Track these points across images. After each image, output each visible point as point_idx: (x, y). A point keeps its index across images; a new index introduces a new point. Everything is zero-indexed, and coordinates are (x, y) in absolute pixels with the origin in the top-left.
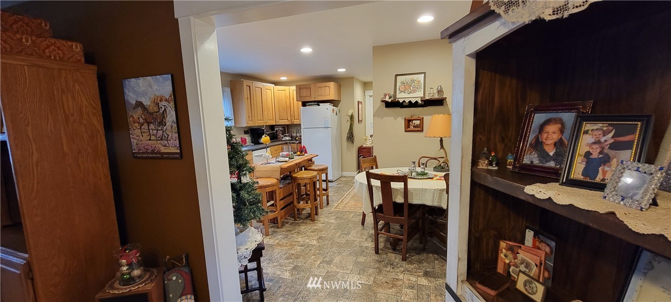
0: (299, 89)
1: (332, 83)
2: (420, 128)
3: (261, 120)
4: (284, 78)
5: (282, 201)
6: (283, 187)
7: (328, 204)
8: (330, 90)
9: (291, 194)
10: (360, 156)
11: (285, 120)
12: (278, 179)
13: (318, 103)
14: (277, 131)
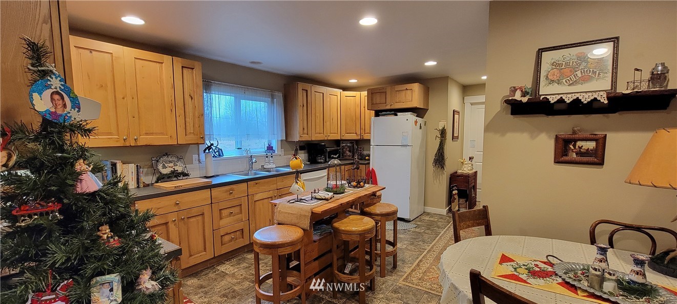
0: (372, 93)
1: (416, 84)
2: (596, 158)
3: (320, 133)
4: (353, 81)
5: (317, 262)
6: (320, 239)
7: (395, 267)
8: (413, 95)
9: (330, 251)
10: (453, 187)
11: (353, 133)
12: (304, 230)
13: (395, 112)
14: (343, 146)
